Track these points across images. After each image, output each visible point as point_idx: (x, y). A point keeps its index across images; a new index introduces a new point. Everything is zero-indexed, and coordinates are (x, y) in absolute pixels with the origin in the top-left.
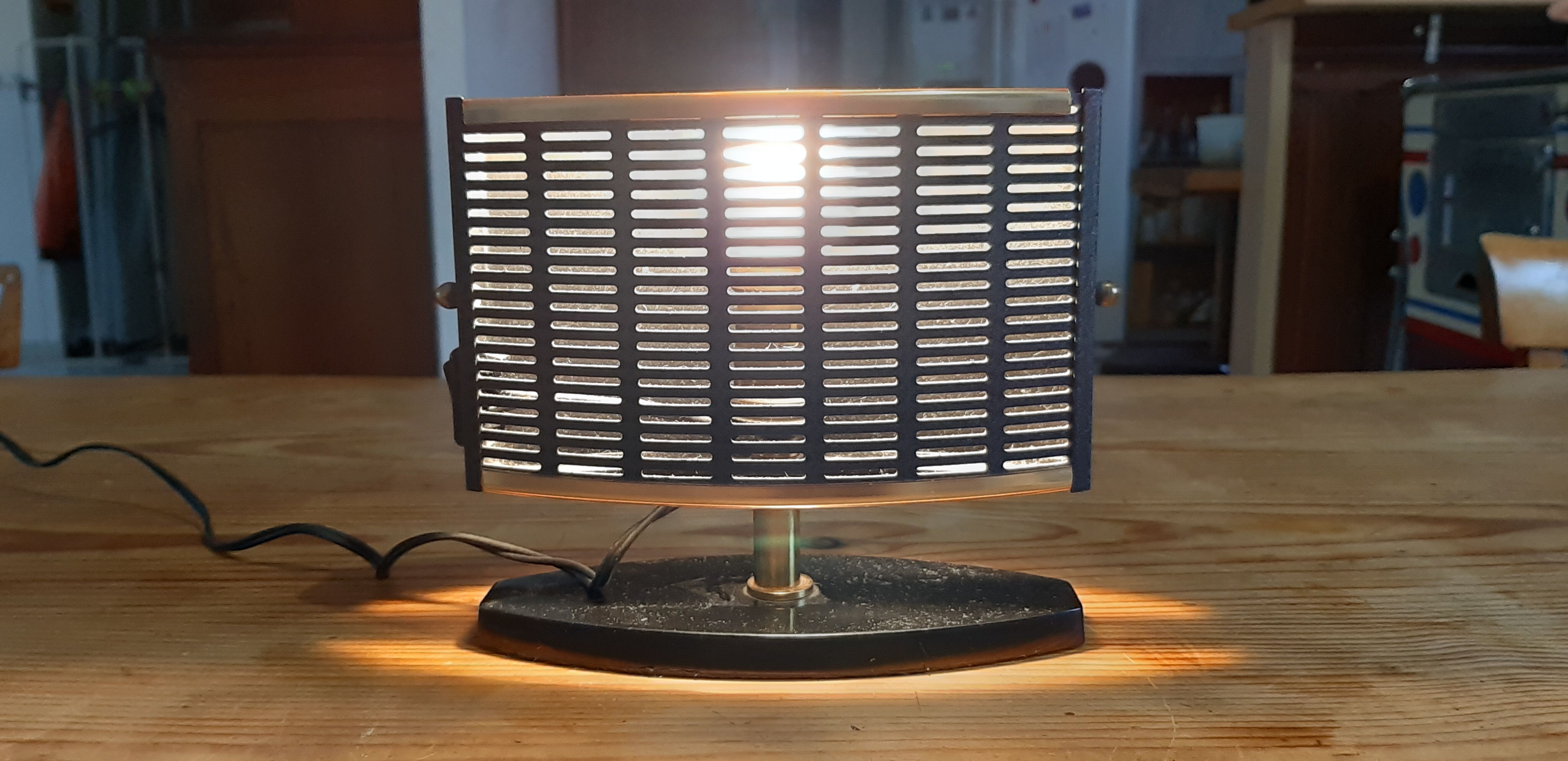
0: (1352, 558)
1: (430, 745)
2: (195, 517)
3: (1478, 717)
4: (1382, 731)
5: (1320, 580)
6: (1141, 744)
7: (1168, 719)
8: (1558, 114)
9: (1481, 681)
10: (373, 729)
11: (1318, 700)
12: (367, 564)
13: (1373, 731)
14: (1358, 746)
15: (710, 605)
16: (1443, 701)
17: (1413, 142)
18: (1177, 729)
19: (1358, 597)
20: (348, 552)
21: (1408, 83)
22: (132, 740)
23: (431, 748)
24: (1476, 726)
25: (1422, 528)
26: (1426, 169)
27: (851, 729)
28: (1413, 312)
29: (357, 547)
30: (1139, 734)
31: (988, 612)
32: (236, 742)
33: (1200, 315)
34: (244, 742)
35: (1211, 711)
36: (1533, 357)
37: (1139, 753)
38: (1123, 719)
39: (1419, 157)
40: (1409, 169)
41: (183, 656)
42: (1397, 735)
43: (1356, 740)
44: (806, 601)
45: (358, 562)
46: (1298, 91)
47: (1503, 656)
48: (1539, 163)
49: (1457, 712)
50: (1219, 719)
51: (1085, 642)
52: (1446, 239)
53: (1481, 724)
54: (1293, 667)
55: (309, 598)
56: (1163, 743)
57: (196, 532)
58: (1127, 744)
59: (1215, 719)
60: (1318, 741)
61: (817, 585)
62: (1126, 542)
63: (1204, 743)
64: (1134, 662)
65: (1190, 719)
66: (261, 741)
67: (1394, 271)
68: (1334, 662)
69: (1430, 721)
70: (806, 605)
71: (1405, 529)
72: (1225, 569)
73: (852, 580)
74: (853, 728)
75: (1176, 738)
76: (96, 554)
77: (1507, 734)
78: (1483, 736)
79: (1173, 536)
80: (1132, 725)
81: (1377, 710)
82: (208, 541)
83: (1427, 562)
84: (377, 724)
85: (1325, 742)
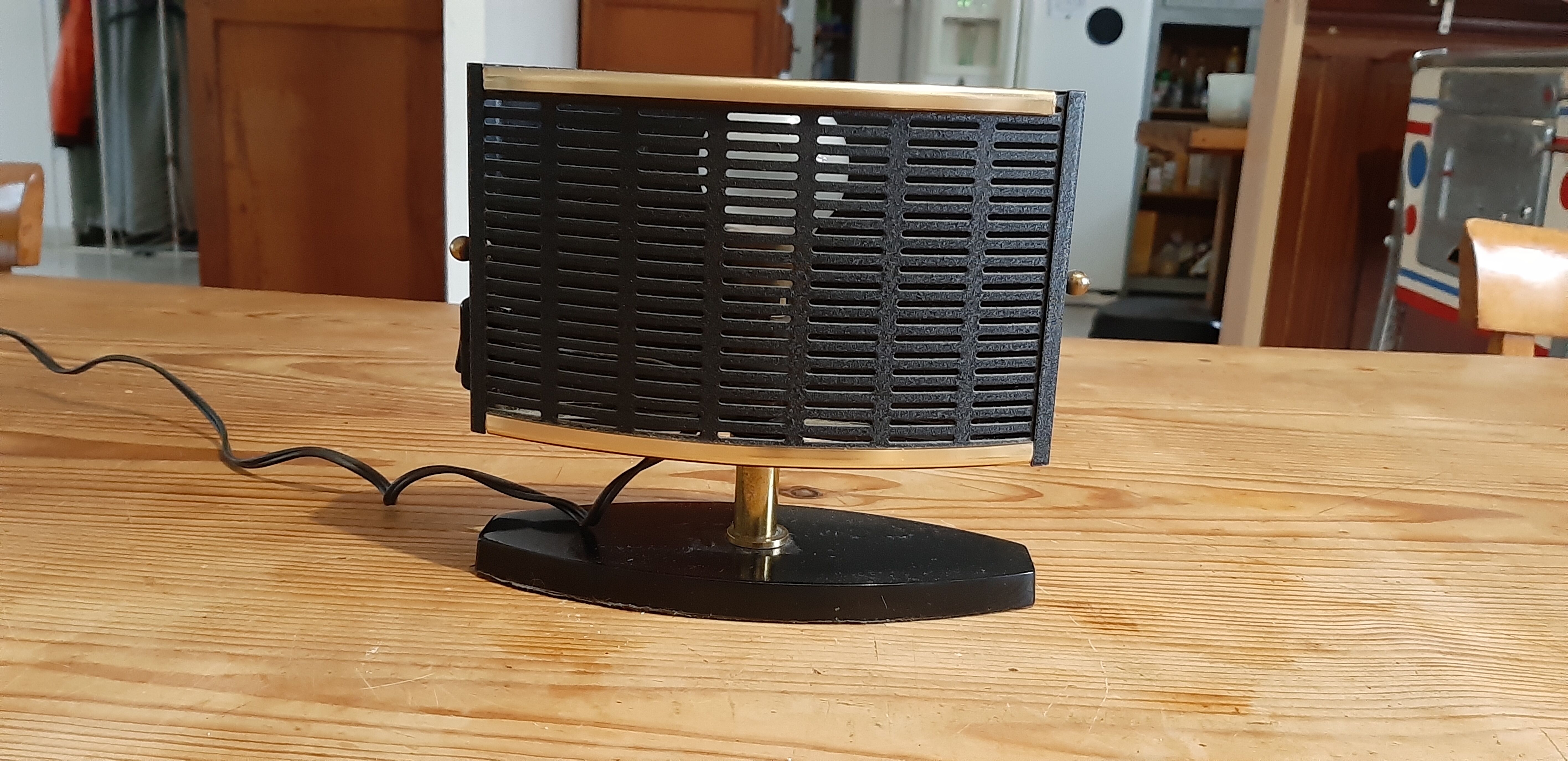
0: (1296, 536)
1: (428, 666)
2: (214, 433)
3: (1388, 696)
4: (1297, 704)
5: (1261, 555)
6: (1074, 702)
7: (1102, 680)
8: (1560, 99)
9: (1397, 663)
10: (377, 648)
11: (1243, 671)
12: (374, 488)
13: (1288, 703)
14: (1273, 716)
15: (692, 549)
16: (1358, 679)
17: (1417, 114)
18: (1110, 690)
19: (1297, 575)
20: (356, 475)
21: (1418, 55)
22: (155, 646)
23: (430, 668)
24: (1385, 705)
25: (1367, 510)
26: (1428, 142)
27: (812, 672)
28: (1404, 282)
29: (364, 471)
30: (1076, 693)
31: (947, 571)
32: (251, 653)
33: (1199, 268)
34: (258, 654)
35: (1142, 675)
36: (1507, 341)
37: (1072, 710)
38: (1061, 678)
39: (1423, 129)
40: (1411, 140)
41: (202, 569)
42: (1310, 708)
43: (1272, 710)
44: (781, 551)
45: (365, 485)
46: (1309, 55)
47: (1421, 640)
48: (1538, 145)
49: (1369, 691)
50: (1149, 683)
51: (1035, 603)
52: (1442, 213)
53: (1389, 703)
54: (1224, 638)
55: (320, 518)
56: (1095, 703)
57: (213, 447)
58: (1061, 701)
59: (1145, 683)
60: (1237, 710)
61: (792, 536)
62: (1085, 507)
63: (1134, 705)
64: (1078, 625)
65: (1122, 682)
66: (275, 653)
67: (1388, 240)
68: (1264, 636)
69: (1343, 697)
70: (780, 555)
71: (1351, 510)
72: (1174, 539)
73: (824, 533)
74: (815, 671)
75: (1107, 699)
76: (119, 464)
77: (1411, 714)
78: (1390, 714)
79: (1130, 505)
80: (1070, 684)
81: (1295, 684)
82: (225, 456)
83: (1366, 544)
84: (381, 643)
85: (1242, 710)
